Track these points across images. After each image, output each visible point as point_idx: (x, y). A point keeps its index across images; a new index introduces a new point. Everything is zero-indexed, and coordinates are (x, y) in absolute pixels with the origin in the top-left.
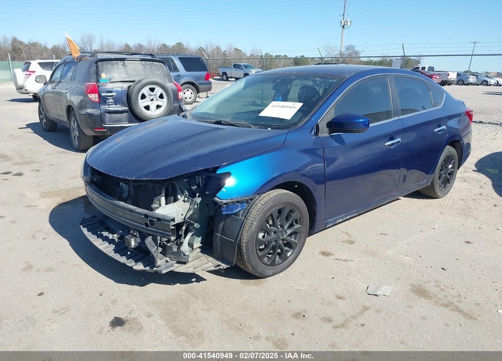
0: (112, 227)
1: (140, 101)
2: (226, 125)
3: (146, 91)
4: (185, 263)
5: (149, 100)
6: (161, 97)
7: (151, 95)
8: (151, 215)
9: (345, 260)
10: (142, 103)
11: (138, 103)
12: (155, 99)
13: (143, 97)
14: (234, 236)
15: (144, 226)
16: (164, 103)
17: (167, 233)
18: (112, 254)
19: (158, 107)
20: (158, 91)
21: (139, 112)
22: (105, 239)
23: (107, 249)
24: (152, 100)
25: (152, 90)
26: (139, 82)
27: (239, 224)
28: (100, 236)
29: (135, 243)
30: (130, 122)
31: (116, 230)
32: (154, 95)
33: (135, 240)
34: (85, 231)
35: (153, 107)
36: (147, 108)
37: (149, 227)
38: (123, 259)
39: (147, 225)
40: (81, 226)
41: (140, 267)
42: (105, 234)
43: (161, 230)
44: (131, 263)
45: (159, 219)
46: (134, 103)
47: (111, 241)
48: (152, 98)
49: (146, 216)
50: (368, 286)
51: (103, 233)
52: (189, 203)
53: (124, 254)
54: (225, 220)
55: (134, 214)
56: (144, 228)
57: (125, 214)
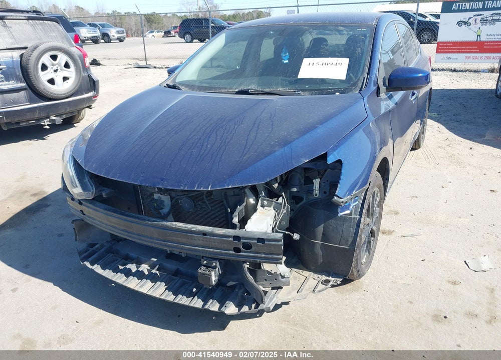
0: (133, 255)
1: (41, 73)
2: (258, 94)
3: (46, 59)
5: (52, 71)
6: (67, 66)
7: (53, 65)
8: (246, 236)
9: (412, 236)
10: (44, 76)
11: (38, 76)
12: (59, 70)
13: (44, 67)
14: (347, 240)
15: (231, 252)
16: (71, 73)
17: (275, 256)
18: (170, 297)
19: (65, 79)
20: (62, 58)
21: (42, 88)
22: (140, 275)
23: (159, 291)
24: (56, 71)
25: (54, 57)
26: (35, 48)
27: (353, 225)
28: (128, 273)
29: (215, 277)
30: (31, 103)
32: (57, 64)
33: (215, 273)
34: (97, 269)
35: (58, 80)
36: (52, 81)
37: (240, 251)
38: (197, 303)
39: (237, 250)
40: (85, 263)
41: (231, 309)
42: (133, 267)
43: (264, 253)
44: (214, 306)
45: (261, 240)
46: (33, 77)
47: (153, 278)
48: (55, 68)
49: (237, 238)
50: (465, 262)
51: (128, 266)
52: (272, 208)
53: (190, 295)
54: (325, 222)
55: (211, 238)
56: (231, 254)
57: (191, 239)
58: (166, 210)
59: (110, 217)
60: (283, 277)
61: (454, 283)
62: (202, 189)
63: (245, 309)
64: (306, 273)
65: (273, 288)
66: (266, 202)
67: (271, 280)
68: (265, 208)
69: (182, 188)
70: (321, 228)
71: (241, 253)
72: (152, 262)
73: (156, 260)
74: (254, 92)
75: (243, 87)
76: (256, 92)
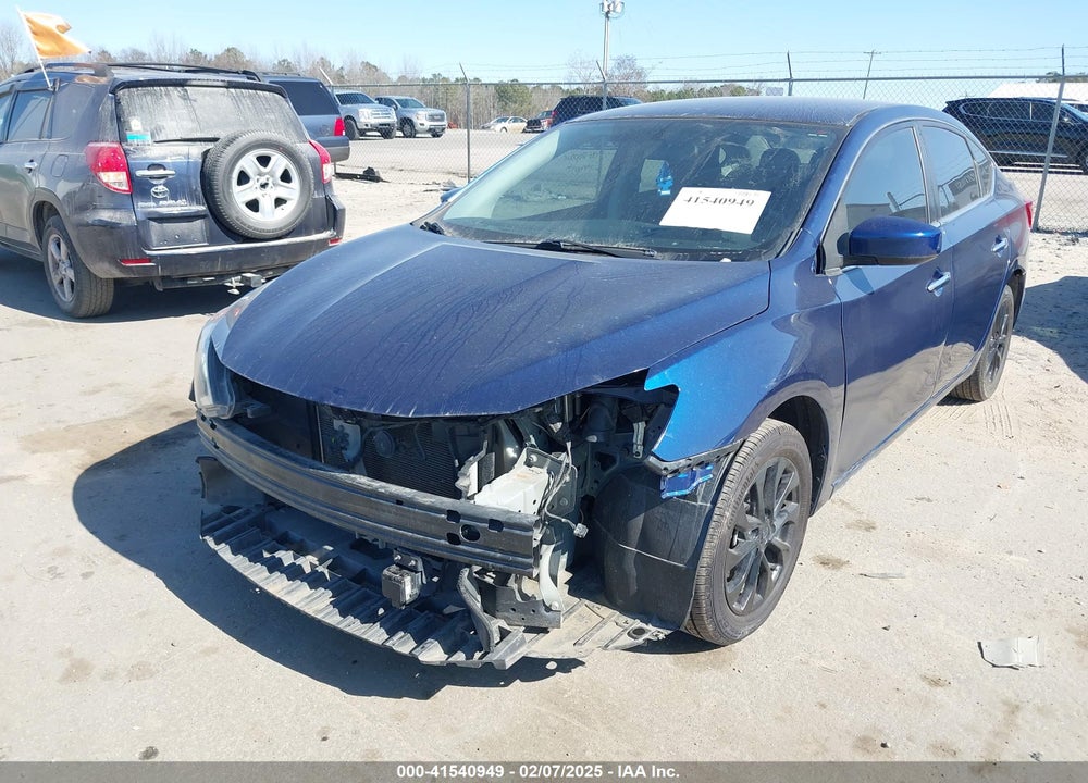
0: (296, 535)
1: (236, 188)
2: (576, 251)
3: (248, 163)
4: (545, 631)
5: (258, 185)
6: (286, 177)
7: (260, 174)
8: (470, 512)
9: (884, 577)
10: (240, 195)
11: (230, 194)
12: (270, 184)
13: (243, 178)
14: (684, 551)
15: (443, 542)
16: (292, 191)
17: (520, 559)
18: (334, 619)
19: (279, 202)
20: (279, 163)
21: (234, 215)
22: (294, 573)
23: (317, 604)
24: (264, 186)
25: (264, 160)
26: (231, 141)
27: (699, 521)
28: (274, 566)
29: (413, 588)
30: (212, 242)
31: (309, 542)
32: (268, 173)
33: (413, 580)
34: (224, 552)
35: (266, 203)
36: (253, 205)
37: (459, 543)
38: (375, 634)
39: (453, 539)
40: (206, 538)
41: (433, 654)
42: (287, 557)
43: (502, 551)
44: (403, 644)
45: (495, 524)
46: (221, 195)
47: (315, 580)
48: (263, 180)
49: (453, 515)
50: (980, 643)
51: (278, 554)
52: (545, 470)
53: (369, 618)
54: (647, 510)
55: (409, 511)
56: (442, 545)
57: (377, 509)
58: (351, 453)
59: (253, 455)
60: (548, 609)
61: (936, 683)
62: (398, 414)
63: (460, 657)
64: (606, 611)
65: (529, 630)
66: (534, 458)
67: (524, 612)
68: (533, 468)
69: (365, 410)
70: (638, 522)
71: (461, 547)
72: (324, 553)
73: (331, 548)
74: (569, 248)
75: (553, 237)
76: (574, 248)
